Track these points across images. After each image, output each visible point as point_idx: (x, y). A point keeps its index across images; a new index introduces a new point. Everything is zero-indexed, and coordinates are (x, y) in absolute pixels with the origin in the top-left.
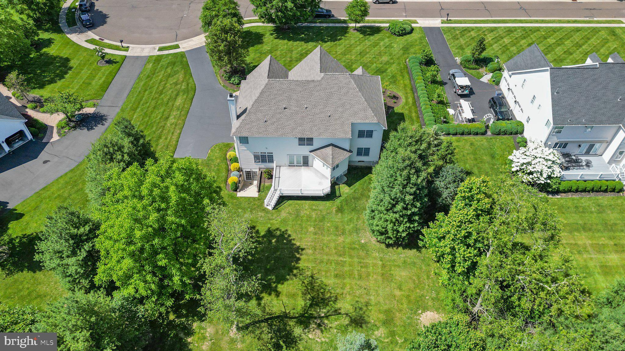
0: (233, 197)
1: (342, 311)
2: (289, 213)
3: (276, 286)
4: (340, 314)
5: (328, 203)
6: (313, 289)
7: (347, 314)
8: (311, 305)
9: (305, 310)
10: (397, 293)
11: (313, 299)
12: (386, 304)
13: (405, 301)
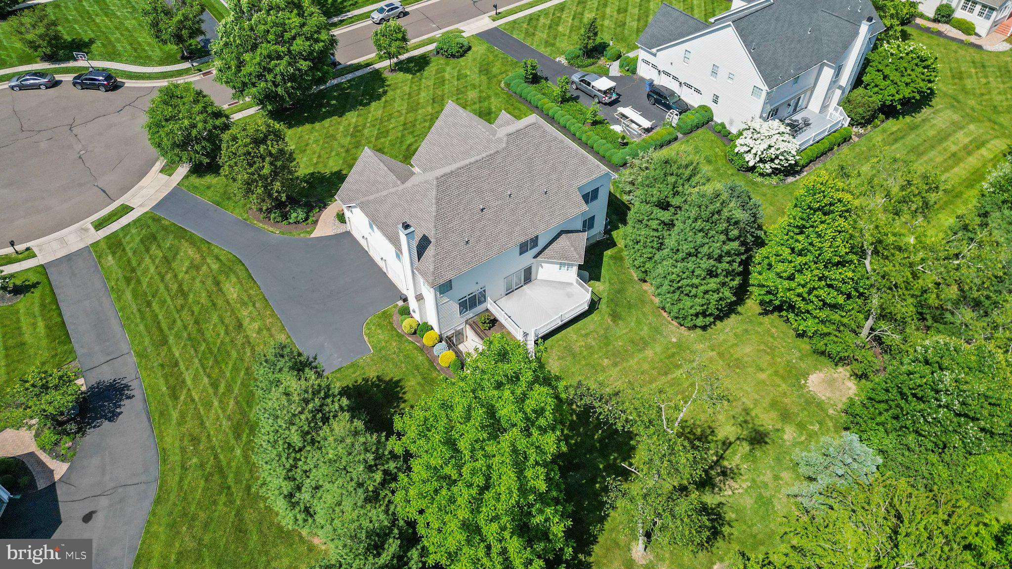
7: (738, 439)
10: (763, 376)
12: (764, 397)
13: (778, 381)
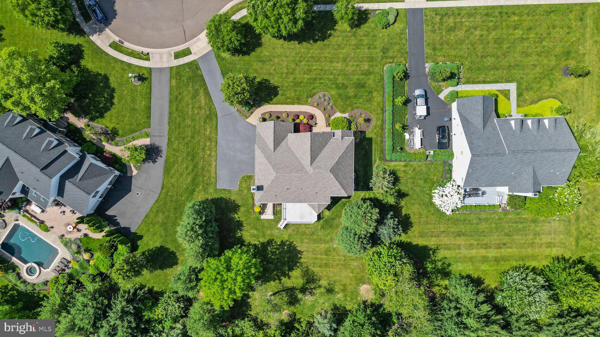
1: (322, 286)
2: (293, 230)
7: (325, 287)
9: (304, 285)
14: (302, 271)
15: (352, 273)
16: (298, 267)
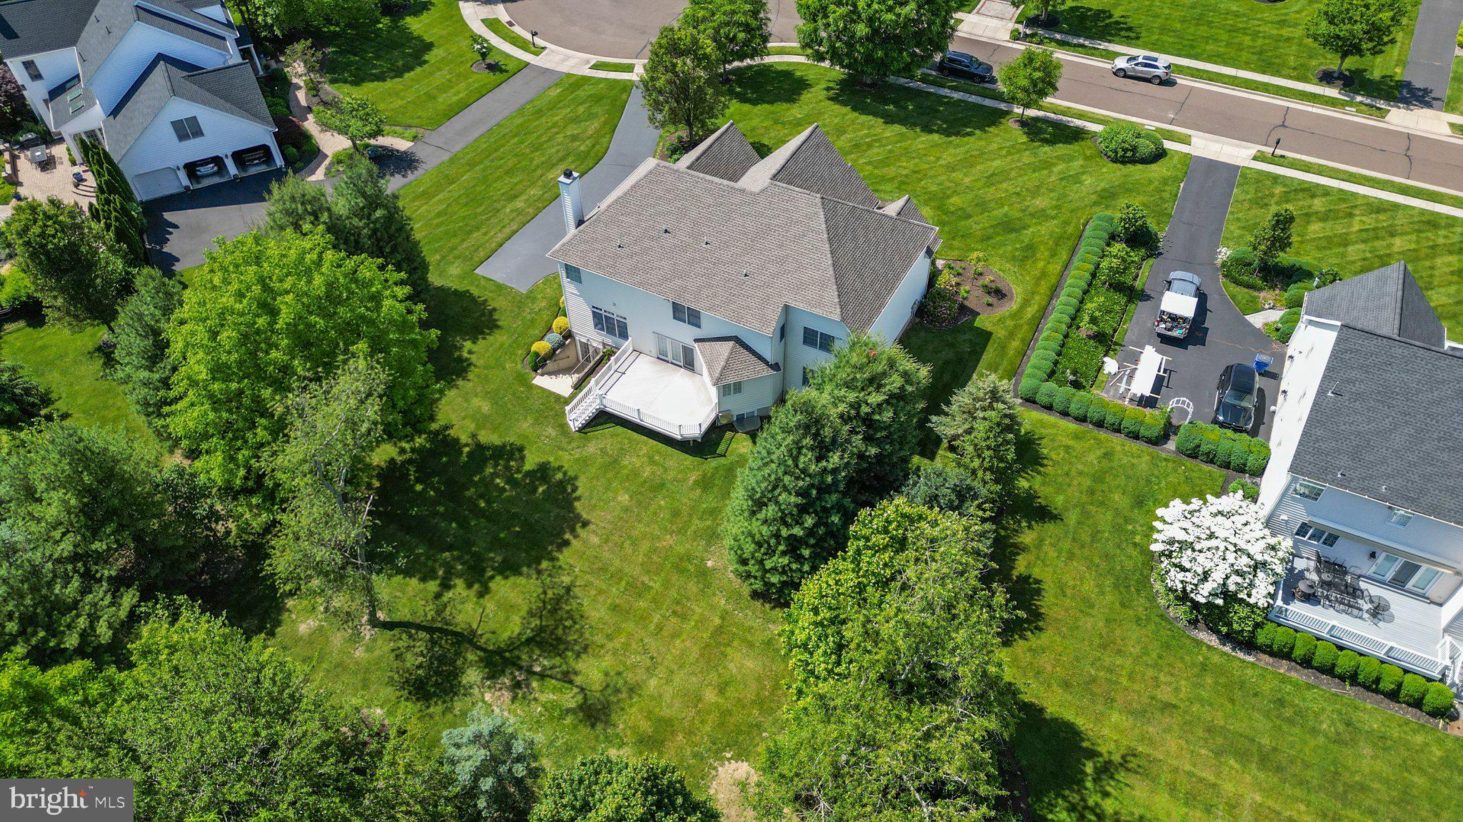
0: (525, 382)
1: (578, 680)
2: (603, 451)
3: (492, 577)
4: (571, 682)
5: (689, 460)
6: (554, 611)
7: (582, 689)
8: (529, 641)
9: (513, 645)
10: (710, 696)
11: (541, 629)
12: (670, 706)
13: (712, 719)
14: (545, 593)
15: (721, 690)
16: (539, 572)
